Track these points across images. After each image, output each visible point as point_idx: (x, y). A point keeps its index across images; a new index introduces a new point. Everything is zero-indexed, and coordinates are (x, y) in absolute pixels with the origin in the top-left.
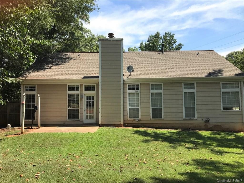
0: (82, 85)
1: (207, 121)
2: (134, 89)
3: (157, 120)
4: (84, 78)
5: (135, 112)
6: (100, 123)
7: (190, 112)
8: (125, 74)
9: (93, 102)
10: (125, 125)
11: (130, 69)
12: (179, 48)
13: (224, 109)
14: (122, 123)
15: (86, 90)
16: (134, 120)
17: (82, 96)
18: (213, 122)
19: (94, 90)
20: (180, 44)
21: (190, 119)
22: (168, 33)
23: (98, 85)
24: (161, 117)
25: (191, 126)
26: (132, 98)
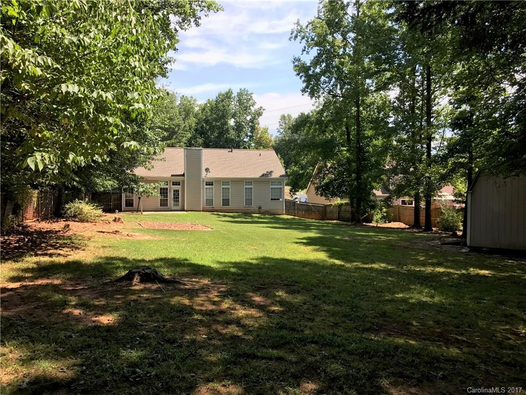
0: (170, 181)
1: (260, 208)
2: (209, 185)
3: (226, 207)
4: (172, 176)
5: (210, 202)
6: (185, 209)
7: (249, 201)
8: (204, 173)
9: (178, 194)
10: (203, 211)
11: (207, 170)
12: (259, 113)
13: (272, 199)
14: (201, 209)
15: (173, 185)
16: (209, 207)
17: (170, 189)
18: (264, 208)
19: (179, 185)
20: (261, 107)
21: (249, 207)
22: (245, 89)
23: (183, 181)
24: (229, 205)
25: (249, 211)
26: (208, 191)
